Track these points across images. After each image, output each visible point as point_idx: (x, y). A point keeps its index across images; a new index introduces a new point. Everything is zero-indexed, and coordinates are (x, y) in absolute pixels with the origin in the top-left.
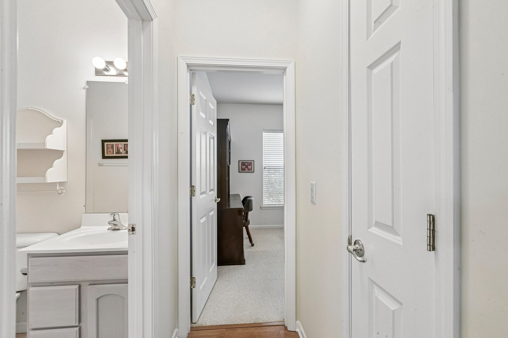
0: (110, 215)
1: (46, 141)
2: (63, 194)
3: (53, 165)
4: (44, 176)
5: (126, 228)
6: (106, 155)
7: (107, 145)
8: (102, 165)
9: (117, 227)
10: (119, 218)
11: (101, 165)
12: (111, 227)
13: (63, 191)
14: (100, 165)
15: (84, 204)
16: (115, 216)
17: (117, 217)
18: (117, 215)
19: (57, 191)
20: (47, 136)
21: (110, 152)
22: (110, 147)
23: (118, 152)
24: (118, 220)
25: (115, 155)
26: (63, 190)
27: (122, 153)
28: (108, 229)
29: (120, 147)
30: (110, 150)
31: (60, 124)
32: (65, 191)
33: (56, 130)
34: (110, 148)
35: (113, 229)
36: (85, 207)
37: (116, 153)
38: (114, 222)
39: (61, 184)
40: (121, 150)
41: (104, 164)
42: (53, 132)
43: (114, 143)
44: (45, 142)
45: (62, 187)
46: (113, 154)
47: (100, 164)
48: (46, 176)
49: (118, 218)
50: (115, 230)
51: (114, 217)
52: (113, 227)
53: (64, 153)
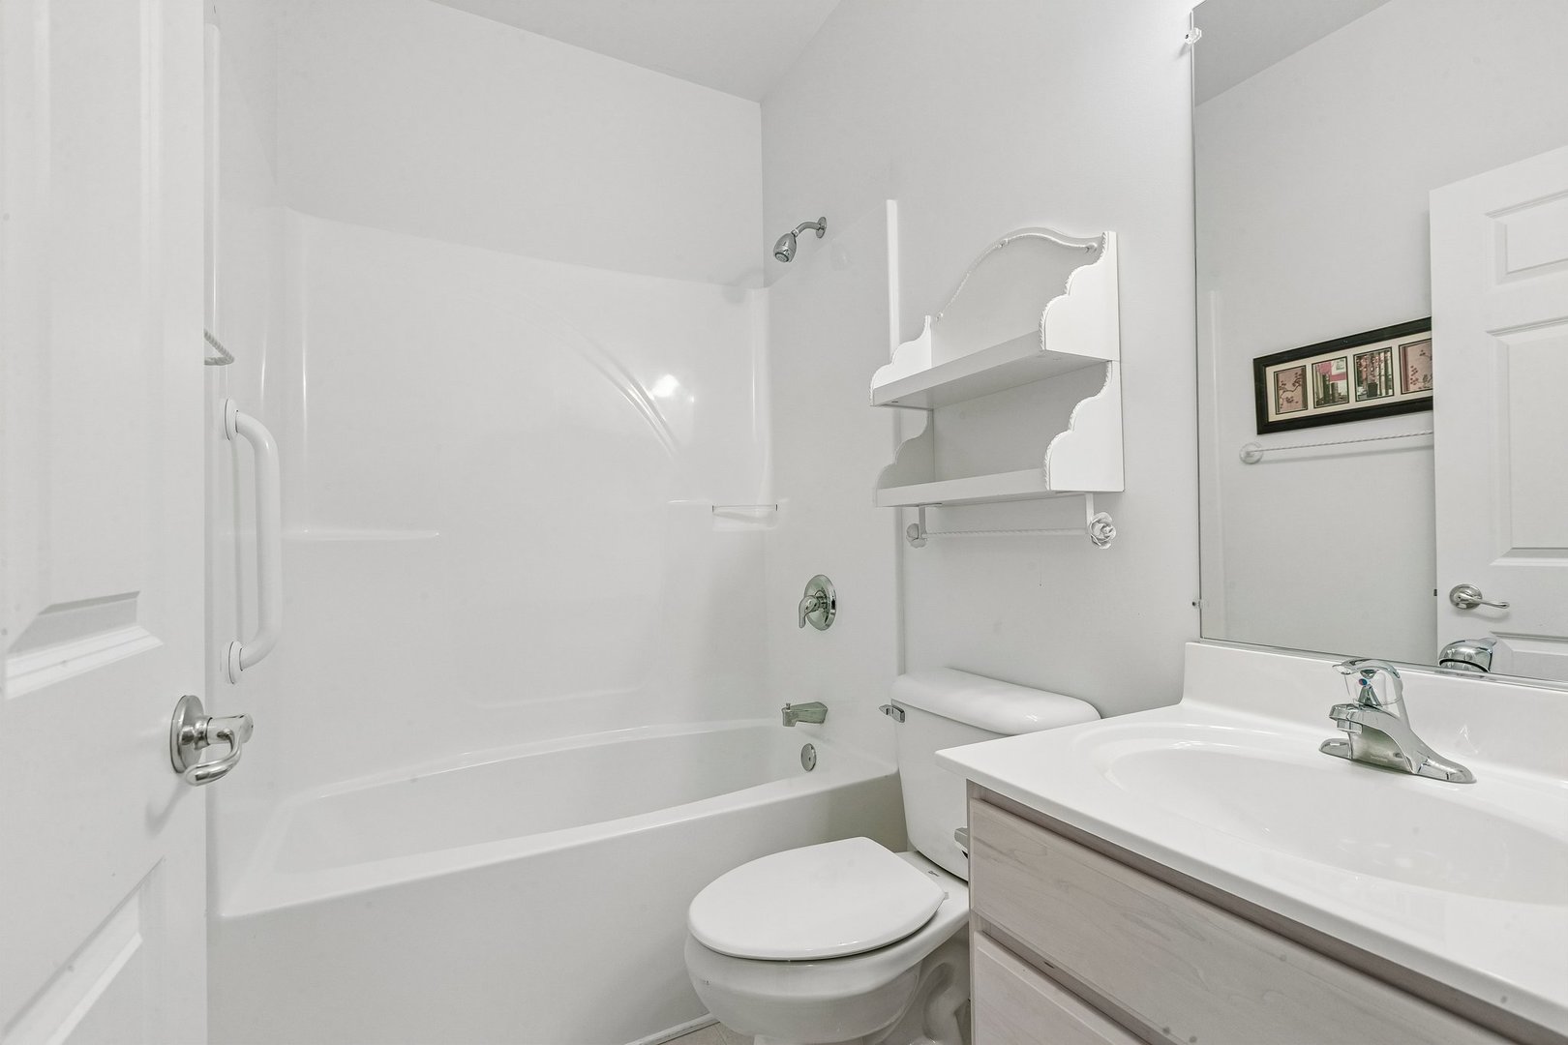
0: (1343, 669)
1: (1043, 323)
2: (1108, 546)
3: (1072, 421)
4: (1039, 463)
5: (1450, 770)
6: (1273, 417)
7: (1277, 374)
8: (1257, 462)
9: (1386, 752)
10: (1400, 700)
11: (1255, 459)
12: (1345, 736)
13: (1108, 529)
14: (1249, 460)
15: (1194, 596)
16: (1375, 681)
17: (1382, 686)
18: (1389, 677)
19: (1086, 529)
20: (1048, 302)
21: (1289, 401)
22: (1289, 380)
23: (1329, 395)
24: (1394, 709)
25: (1312, 411)
26: (1108, 525)
27: (1346, 399)
28: (1327, 747)
29: (1334, 372)
30: (1288, 395)
31: (1091, 253)
32: (1114, 533)
33: (1081, 277)
34: (1289, 386)
35: (1357, 754)
36: (1195, 611)
37: (1318, 404)
38: (1369, 718)
39: (1105, 499)
40: (1341, 387)
41: (1267, 456)
42: (1068, 286)
43: (1308, 362)
44: (1040, 326)
45: (1102, 515)
46: (1305, 406)
47: (1248, 454)
48: (1047, 462)
49: (1391, 696)
50: (1365, 761)
51: (1363, 682)
52: (1359, 746)
53: (1110, 369)
